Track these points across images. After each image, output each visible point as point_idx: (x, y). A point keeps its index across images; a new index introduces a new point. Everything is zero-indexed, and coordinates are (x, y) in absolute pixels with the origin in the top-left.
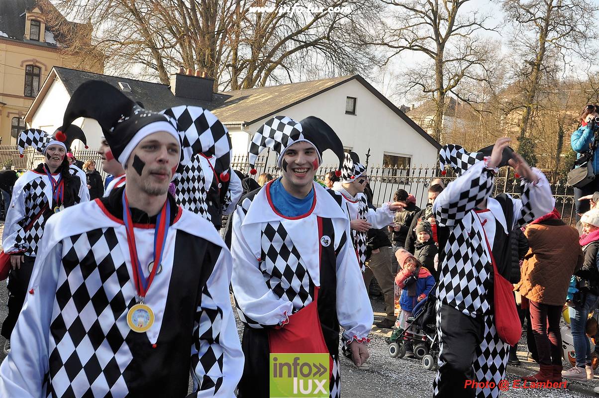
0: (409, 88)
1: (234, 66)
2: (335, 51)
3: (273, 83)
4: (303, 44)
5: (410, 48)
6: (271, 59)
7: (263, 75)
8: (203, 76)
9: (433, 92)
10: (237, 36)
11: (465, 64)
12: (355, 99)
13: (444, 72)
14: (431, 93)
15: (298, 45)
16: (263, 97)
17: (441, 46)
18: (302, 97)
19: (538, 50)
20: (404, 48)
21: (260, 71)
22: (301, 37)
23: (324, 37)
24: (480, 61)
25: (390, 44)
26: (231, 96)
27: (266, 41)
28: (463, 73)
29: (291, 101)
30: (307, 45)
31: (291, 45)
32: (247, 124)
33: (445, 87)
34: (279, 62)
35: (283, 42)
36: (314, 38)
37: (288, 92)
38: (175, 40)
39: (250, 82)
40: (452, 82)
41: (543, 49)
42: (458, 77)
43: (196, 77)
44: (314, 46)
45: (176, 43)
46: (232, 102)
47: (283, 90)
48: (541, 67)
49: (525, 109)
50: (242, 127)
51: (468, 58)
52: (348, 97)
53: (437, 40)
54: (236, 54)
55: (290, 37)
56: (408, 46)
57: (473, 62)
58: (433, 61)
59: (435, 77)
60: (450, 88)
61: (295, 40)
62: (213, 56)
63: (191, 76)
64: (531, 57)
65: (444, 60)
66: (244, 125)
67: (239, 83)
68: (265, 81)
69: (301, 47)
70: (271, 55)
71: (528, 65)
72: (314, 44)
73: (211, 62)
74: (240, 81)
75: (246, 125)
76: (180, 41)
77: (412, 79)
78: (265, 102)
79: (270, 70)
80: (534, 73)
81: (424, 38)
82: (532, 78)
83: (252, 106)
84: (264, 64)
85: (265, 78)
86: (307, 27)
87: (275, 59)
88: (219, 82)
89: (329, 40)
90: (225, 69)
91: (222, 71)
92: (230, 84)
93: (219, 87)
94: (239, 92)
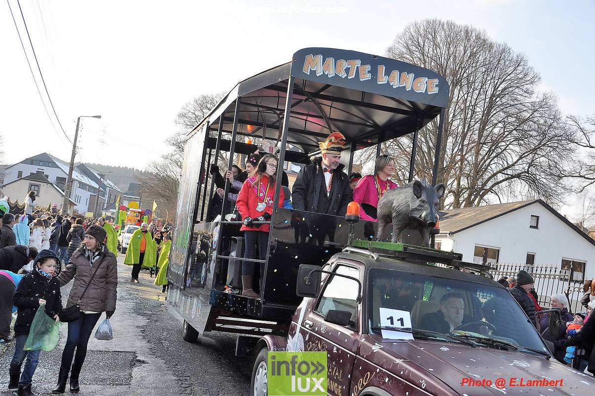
1: (456, 192)
2: (534, 181)
3: (484, 204)
6: (485, 188)
7: (477, 199)
12: (538, 217)
15: (507, 176)
16: (468, 214)
18: (495, 215)
21: (476, 197)
22: (509, 172)
23: (525, 172)
25: (586, 176)
26: (447, 213)
27: (482, 175)
29: (487, 218)
30: (513, 177)
32: (452, 234)
34: (490, 190)
35: (495, 175)
36: (518, 172)
37: (486, 211)
39: (469, 203)
44: (519, 178)
46: (447, 218)
47: (484, 209)
50: (448, 235)
52: (532, 216)
54: (459, 184)
55: (500, 172)
61: (504, 174)
66: (450, 234)
68: (479, 203)
69: (507, 179)
70: (484, 184)
72: (518, 176)
74: (460, 202)
78: (468, 217)
79: (484, 194)
83: (459, 220)
84: (479, 191)
85: (479, 201)
86: (513, 165)
87: (487, 187)
89: (528, 174)
90: (449, 194)
91: (447, 196)
92: (454, 204)
93: (445, 207)
94: (454, 211)
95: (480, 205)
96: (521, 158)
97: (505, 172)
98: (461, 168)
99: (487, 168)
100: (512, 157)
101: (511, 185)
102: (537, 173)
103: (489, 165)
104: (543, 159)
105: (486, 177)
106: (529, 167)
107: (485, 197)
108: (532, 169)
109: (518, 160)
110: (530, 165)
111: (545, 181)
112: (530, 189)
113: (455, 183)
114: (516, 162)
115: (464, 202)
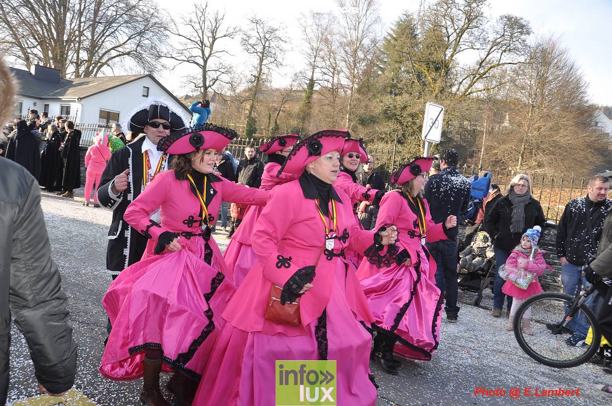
0: (186, 84)
1: (77, 63)
2: (140, 59)
3: (102, 75)
4: (121, 53)
5: (188, 61)
6: (101, 61)
7: (95, 70)
8: (53, 67)
9: (201, 87)
10: (79, 45)
11: (218, 73)
13: (207, 77)
14: (199, 88)
15: (119, 54)
17: (205, 62)
19: (258, 69)
20: (185, 61)
21: (94, 68)
22: (120, 49)
23: (134, 51)
24: (228, 72)
25: (176, 58)
27: (98, 49)
28: (217, 77)
30: (124, 54)
31: (114, 53)
33: (207, 85)
34: (106, 63)
35: (109, 51)
36: (127, 50)
37: (107, 81)
38: (37, 43)
39: (88, 73)
40: (211, 83)
41: (261, 69)
42: (215, 80)
43: (48, 68)
45: (38, 45)
48: (260, 79)
49: (251, 101)
51: (220, 70)
52: (144, 87)
53: (203, 58)
54: (78, 56)
55: (113, 48)
56: (187, 60)
57: (223, 73)
58: (201, 70)
59: (202, 79)
60: (210, 86)
61: (116, 51)
62: (62, 56)
63: (45, 67)
64: (255, 73)
65: (207, 70)
67: (80, 74)
69: (120, 55)
70: (101, 58)
71: (253, 77)
72: (128, 54)
73: (61, 60)
74: (81, 72)
76: (40, 44)
77: (189, 80)
79: (101, 66)
80: (256, 82)
81: (196, 57)
82: (255, 84)
84: (96, 64)
85: (97, 72)
86: (124, 43)
87: (103, 61)
88: (67, 72)
89: (136, 52)
90: (70, 64)
91: (69, 65)
92: (74, 74)
93: (67, 76)
94: (78, 79)
95: (98, 75)
96: (130, 39)
97: (117, 49)
98: (80, 42)
99: (102, 44)
100: (123, 38)
101: (123, 61)
102: (143, 52)
103: (103, 42)
104: (147, 42)
105: (101, 52)
106: (137, 47)
107: (102, 69)
108: (139, 48)
109: (128, 40)
110: (138, 45)
111: (148, 59)
112: (138, 65)
113: (76, 55)
114: (126, 42)
115: (83, 74)
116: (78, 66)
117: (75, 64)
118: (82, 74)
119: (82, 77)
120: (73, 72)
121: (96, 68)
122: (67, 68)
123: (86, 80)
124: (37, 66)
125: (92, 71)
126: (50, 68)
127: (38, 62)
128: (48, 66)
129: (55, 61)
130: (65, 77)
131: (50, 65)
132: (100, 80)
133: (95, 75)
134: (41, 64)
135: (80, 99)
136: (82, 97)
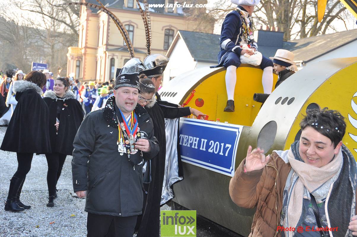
1: (303, 21)
7: (323, 27)
8: (276, 30)
16: (319, 43)
21: (322, 24)
26: (297, 43)
29: (339, 45)
34: (337, 16)
37: (337, 38)
39: (315, 31)
43: (272, 31)
47: (334, 37)
50: (301, 64)
54: (305, 12)
62: (287, 15)
63: (268, 31)
66: (302, 63)
67: (306, 33)
70: (331, 11)
73: (285, 20)
74: (307, 30)
75: (304, 63)
78: (320, 46)
79: (331, 21)
83: (311, 49)
84: (325, 19)
85: (325, 28)
87: (334, 14)
88: (291, 33)
90: (296, 23)
91: (294, 25)
92: (300, 34)
93: (291, 37)
94: (303, 40)
95: (327, 32)
107: (332, 24)
113: (302, 11)
116: (304, 23)
117: (300, 23)
118: (308, 32)
119: (308, 36)
120: (299, 32)
121: (325, 24)
122: (291, 29)
123: (313, 39)
124: (261, 31)
125: (320, 28)
126: (274, 31)
127: (262, 27)
128: (271, 30)
129: (279, 23)
130: (290, 39)
131: (274, 28)
132: (328, 38)
133: (324, 32)
134: (265, 28)
135: (305, 63)
136: (306, 60)
